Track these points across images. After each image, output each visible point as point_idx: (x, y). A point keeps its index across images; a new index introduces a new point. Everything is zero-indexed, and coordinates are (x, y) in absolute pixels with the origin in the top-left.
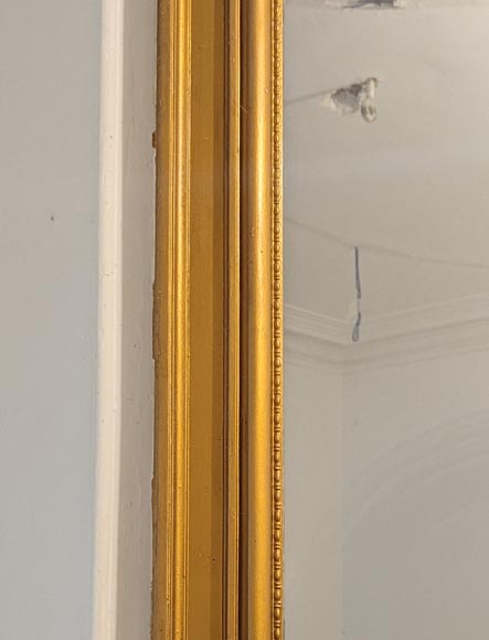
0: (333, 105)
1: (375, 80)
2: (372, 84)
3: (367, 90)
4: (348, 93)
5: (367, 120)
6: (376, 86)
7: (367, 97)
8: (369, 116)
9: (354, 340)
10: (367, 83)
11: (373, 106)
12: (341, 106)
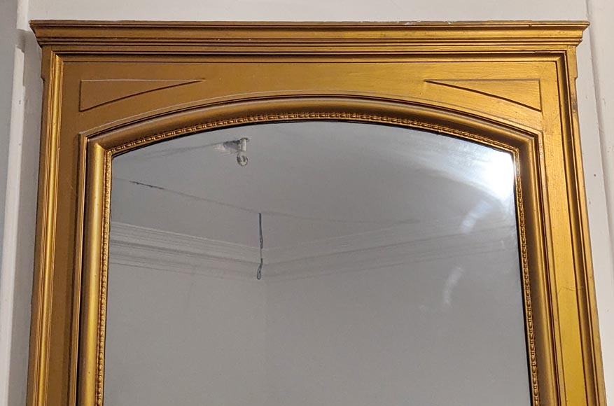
1: (246, 139)
3: (242, 145)
5: (242, 165)
6: (247, 142)
7: (242, 150)
10: (243, 140)
11: (245, 155)
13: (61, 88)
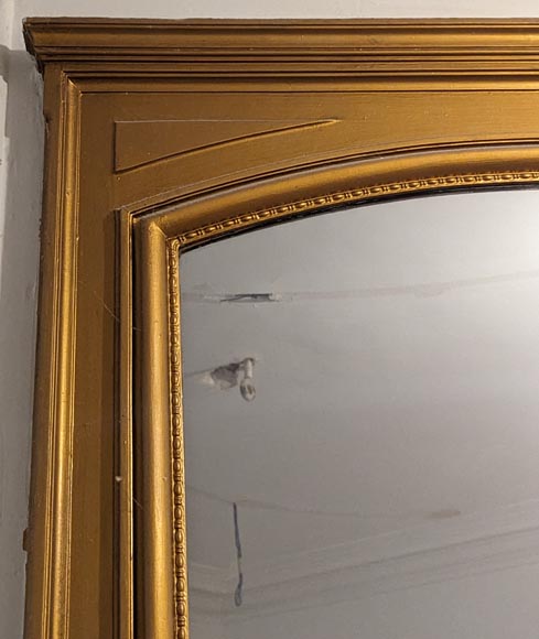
0: (212, 382)
1: (252, 360)
2: (250, 363)
3: (245, 369)
4: (226, 371)
5: (247, 399)
6: (253, 364)
7: (246, 377)
8: (249, 396)
9: (238, 605)
10: (245, 362)
11: (251, 384)
12: (220, 382)
13: (79, 137)
